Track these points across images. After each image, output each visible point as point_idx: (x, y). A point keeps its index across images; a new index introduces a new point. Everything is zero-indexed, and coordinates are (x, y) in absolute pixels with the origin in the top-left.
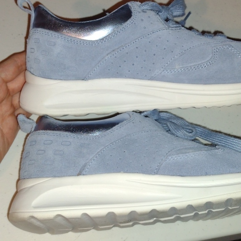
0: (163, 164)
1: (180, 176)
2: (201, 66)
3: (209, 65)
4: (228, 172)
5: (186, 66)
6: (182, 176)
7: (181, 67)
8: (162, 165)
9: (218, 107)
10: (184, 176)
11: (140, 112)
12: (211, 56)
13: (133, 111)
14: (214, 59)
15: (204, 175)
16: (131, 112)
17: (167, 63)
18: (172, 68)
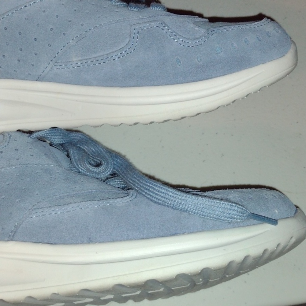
0: (24, 223)
1: (48, 243)
2: (112, 57)
3: (126, 55)
4: (125, 238)
5: (87, 58)
6: (51, 244)
7: (80, 58)
8: (22, 226)
9: (144, 124)
10: (55, 244)
11: (30, 132)
12: (128, 40)
13: (19, 131)
14: (132, 45)
15: (86, 243)
16: (15, 132)
17: (58, 53)
18: (67, 61)
